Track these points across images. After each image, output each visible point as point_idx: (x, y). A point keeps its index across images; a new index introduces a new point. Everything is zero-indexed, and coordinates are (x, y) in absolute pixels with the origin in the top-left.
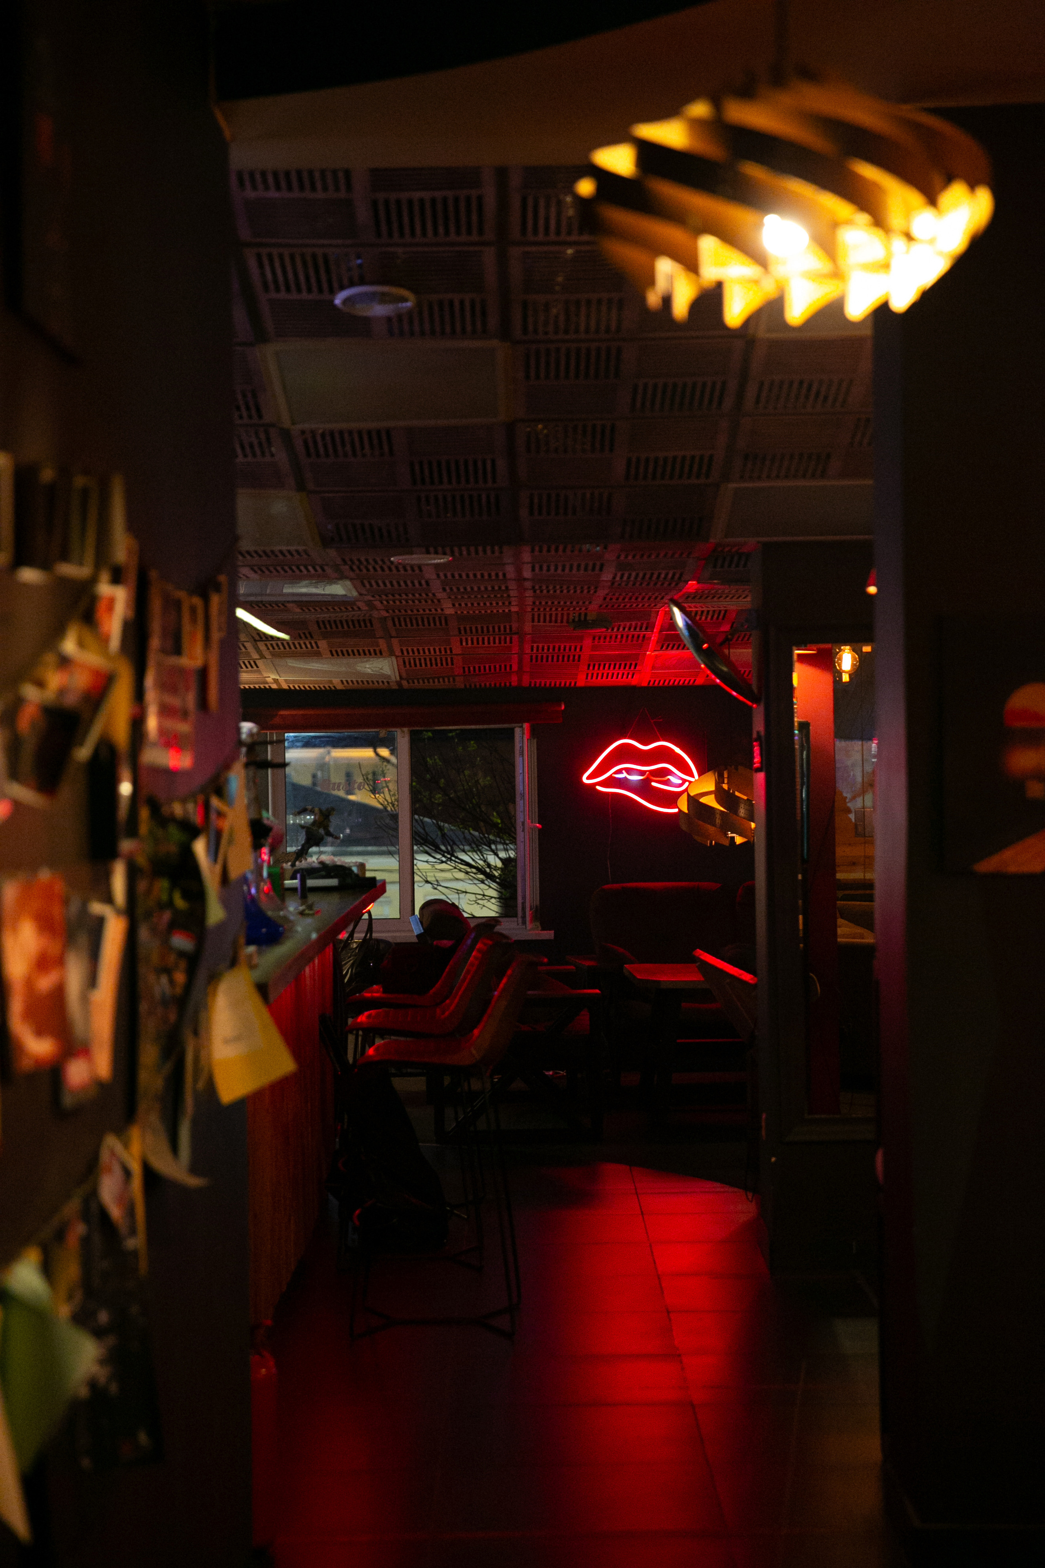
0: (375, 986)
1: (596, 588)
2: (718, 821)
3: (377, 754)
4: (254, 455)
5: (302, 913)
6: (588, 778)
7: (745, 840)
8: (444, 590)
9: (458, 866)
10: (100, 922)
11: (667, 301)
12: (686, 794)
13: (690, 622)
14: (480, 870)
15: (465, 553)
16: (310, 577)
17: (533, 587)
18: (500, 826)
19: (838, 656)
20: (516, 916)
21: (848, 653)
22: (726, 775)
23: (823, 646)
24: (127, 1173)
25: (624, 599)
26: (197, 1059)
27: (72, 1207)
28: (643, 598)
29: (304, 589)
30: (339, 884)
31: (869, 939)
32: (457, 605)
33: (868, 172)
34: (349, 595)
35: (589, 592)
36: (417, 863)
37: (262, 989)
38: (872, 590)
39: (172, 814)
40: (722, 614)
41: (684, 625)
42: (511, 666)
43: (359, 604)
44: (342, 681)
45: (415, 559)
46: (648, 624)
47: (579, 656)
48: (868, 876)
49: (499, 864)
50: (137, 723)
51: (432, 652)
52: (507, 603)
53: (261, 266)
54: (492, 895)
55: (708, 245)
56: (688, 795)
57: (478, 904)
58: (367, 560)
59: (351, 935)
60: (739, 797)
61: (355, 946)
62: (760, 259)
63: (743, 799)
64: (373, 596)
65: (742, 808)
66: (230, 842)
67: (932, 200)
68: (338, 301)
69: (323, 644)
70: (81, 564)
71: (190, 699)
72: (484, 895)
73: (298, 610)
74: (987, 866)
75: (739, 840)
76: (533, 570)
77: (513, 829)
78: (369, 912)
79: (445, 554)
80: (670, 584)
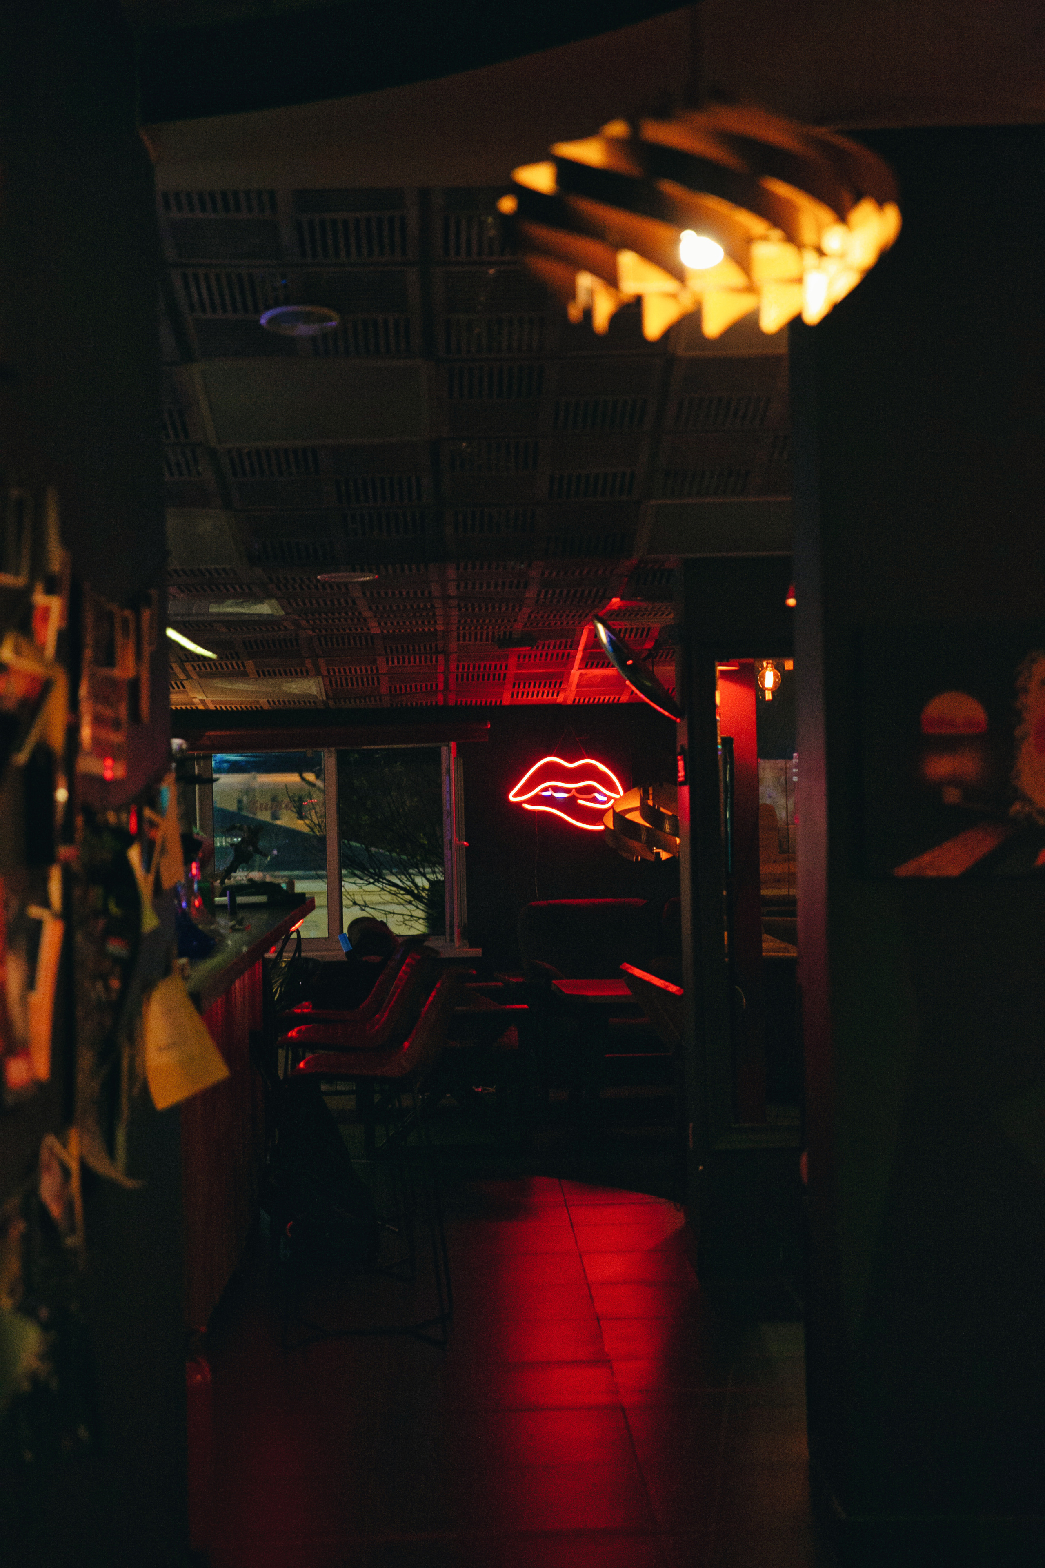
0: (304, 1002)
1: (520, 605)
2: (644, 837)
3: (303, 779)
4: (181, 474)
5: (233, 929)
6: (515, 796)
7: (671, 855)
8: (370, 608)
9: (386, 887)
10: (37, 926)
11: (588, 313)
12: (612, 810)
13: (614, 638)
14: (408, 892)
15: (391, 571)
16: (235, 596)
17: (459, 605)
18: (427, 846)
19: (760, 674)
20: (444, 934)
21: (771, 671)
22: (651, 791)
23: (744, 660)
24: (66, 1172)
25: (549, 616)
26: (132, 1066)
27: (14, 1202)
28: (567, 616)
29: (229, 608)
30: (268, 900)
31: (793, 954)
32: (382, 624)
33: (781, 189)
34: (276, 614)
35: (513, 609)
36: (344, 884)
37: (196, 998)
38: (792, 602)
39: (107, 821)
40: (645, 632)
41: (608, 642)
42: (437, 685)
43: (285, 624)
44: (268, 701)
45: (341, 577)
46: (572, 642)
47: (505, 675)
48: (792, 892)
49: (427, 885)
50: (73, 731)
51: (359, 671)
52: (432, 622)
53: (187, 286)
54: (420, 916)
55: (628, 261)
56: (614, 811)
57: (406, 925)
58: (294, 579)
59: (280, 954)
60: (663, 814)
61: (284, 965)
62: (678, 274)
63: (668, 815)
64: (300, 616)
65: (667, 823)
66: (163, 851)
67: (842, 217)
68: (263, 321)
69: (250, 665)
70: (17, 573)
71: (123, 710)
72: (412, 916)
73: (224, 630)
74: (905, 870)
75: (664, 856)
76: (458, 587)
77: (440, 850)
78: (297, 931)
79: (371, 571)
80: (593, 602)
